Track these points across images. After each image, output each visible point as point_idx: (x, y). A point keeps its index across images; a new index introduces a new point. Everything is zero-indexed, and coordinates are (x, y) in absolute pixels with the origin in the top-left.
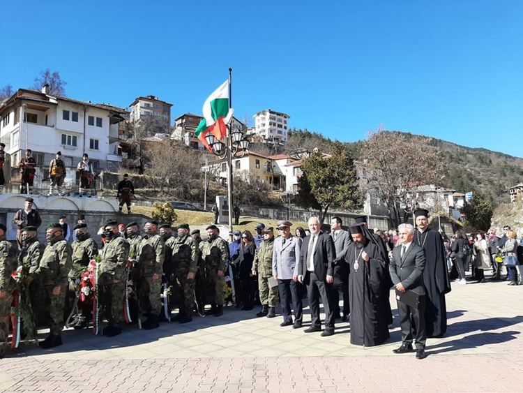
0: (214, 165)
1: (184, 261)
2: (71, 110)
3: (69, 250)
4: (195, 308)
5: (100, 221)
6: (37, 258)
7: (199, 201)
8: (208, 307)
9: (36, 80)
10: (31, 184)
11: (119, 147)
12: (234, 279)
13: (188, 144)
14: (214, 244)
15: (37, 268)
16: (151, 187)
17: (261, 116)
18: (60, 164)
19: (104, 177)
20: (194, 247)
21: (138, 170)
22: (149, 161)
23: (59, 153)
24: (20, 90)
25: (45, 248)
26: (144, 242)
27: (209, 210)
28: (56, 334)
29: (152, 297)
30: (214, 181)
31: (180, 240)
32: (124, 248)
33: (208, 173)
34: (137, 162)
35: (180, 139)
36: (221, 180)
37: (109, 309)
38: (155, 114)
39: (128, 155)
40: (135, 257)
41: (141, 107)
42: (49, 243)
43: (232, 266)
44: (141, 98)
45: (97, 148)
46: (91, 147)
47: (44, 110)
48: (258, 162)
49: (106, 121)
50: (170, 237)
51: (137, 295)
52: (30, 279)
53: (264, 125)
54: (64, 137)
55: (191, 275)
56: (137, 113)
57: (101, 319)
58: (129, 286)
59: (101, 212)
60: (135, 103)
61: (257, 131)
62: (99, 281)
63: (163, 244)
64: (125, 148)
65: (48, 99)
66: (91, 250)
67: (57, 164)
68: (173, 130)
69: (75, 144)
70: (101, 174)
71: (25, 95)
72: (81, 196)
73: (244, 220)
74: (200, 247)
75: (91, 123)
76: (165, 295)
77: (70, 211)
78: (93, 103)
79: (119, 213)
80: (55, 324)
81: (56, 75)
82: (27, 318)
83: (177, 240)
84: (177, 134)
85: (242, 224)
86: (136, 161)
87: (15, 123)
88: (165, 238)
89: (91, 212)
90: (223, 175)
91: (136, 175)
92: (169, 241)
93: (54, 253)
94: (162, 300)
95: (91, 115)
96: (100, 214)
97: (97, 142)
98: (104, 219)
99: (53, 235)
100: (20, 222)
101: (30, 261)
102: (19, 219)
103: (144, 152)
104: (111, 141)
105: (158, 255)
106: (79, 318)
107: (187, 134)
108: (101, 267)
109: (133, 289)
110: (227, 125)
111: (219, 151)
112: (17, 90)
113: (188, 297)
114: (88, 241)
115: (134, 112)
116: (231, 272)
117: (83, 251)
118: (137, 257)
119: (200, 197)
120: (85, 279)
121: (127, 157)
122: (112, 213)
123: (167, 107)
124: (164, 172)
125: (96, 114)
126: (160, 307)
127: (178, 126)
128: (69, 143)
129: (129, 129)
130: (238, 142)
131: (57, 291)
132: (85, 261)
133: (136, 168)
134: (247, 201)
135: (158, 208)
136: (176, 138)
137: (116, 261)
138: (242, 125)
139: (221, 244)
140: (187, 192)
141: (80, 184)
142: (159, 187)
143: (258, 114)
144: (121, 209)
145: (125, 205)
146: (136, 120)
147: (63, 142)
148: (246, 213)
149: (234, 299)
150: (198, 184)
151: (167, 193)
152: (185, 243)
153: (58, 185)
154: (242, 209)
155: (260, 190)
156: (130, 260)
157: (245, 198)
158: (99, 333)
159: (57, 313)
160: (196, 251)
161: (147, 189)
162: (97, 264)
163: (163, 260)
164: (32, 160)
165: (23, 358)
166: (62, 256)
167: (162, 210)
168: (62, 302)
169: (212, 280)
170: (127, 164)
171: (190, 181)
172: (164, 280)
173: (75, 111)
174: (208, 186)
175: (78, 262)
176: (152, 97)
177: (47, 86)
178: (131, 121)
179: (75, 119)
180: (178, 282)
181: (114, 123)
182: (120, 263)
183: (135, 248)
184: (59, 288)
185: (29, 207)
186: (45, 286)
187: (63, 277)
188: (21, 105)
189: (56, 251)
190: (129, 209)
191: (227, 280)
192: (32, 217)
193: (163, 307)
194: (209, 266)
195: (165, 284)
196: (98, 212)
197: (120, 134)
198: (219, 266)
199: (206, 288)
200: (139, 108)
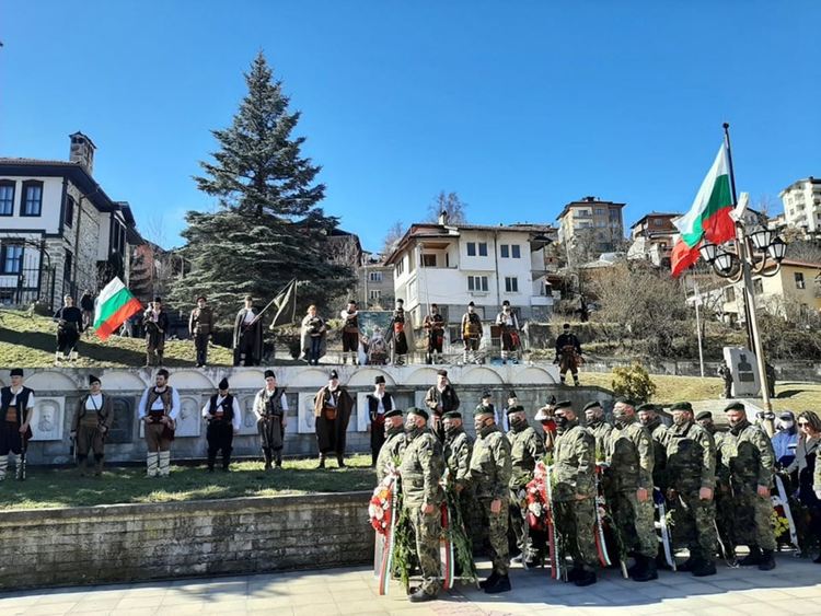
0: (711, 293)
1: (691, 468)
2: (477, 240)
3: (506, 446)
4: (720, 551)
5: (535, 399)
6: (465, 456)
7: (690, 358)
8: (742, 550)
9: (430, 208)
10: (440, 351)
11: (548, 283)
12: (791, 502)
13: (657, 263)
14: (743, 437)
15: (466, 472)
16: (603, 341)
17: (794, 192)
18: (474, 318)
19: (529, 330)
20: (707, 443)
21: (579, 315)
22: (595, 298)
23: (472, 304)
24: (413, 225)
25: (474, 442)
26: (616, 435)
27: (710, 373)
28: (502, 572)
29: (640, 527)
30: (713, 320)
31: (678, 431)
32: (586, 444)
33: (701, 308)
34: (576, 303)
35: (643, 257)
36: (727, 318)
37: (573, 540)
38: (597, 224)
39: (562, 293)
40: (603, 459)
41: (574, 218)
42: (479, 436)
43: (784, 478)
44: (573, 204)
45: (515, 289)
46: (508, 289)
47: (444, 247)
48: (799, 277)
49: (525, 249)
50: (658, 425)
51: (616, 521)
52: (459, 487)
53: (802, 207)
54: (470, 279)
55: (706, 493)
56: (568, 227)
57: (562, 555)
58: (600, 505)
59: (535, 385)
60: (564, 214)
61: (789, 220)
62: (553, 494)
63: (649, 439)
64: (556, 284)
65: (447, 231)
66: (534, 446)
67: (471, 320)
68: (629, 244)
69: (485, 287)
70: (525, 328)
71: (420, 232)
72: (504, 363)
73: (786, 388)
74: (717, 442)
75: (505, 254)
76: (662, 524)
77: (492, 386)
78: (505, 226)
79: (562, 386)
80: (499, 558)
81: (452, 196)
82: (461, 544)
83: (672, 431)
84: (637, 249)
85: (783, 395)
86: (574, 301)
87: (411, 271)
88: (651, 426)
89: (520, 385)
90: (729, 308)
91: (577, 324)
92: (658, 432)
93: (487, 451)
94: (659, 531)
95: (505, 243)
96: (533, 388)
97: (515, 280)
98: (540, 396)
99: (484, 425)
100: (433, 405)
101: (457, 461)
102: (431, 400)
103: (585, 285)
104: (535, 277)
105: (642, 456)
106: (529, 551)
107: (655, 247)
108: (555, 475)
109: (607, 511)
110: (737, 222)
111: (727, 270)
112: (410, 226)
113: (704, 530)
114: (528, 432)
115: (563, 228)
116: (781, 488)
117: (522, 447)
118: (607, 458)
119: (691, 350)
120: (533, 490)
121: (559, 298)
122: (551, 385)
123: (615, 209)
124: (622, 313)
125: (510, 241)
126: (657, 545)
127: (637, 236)
128: (478, 288)
129: (559, 255)
130: (765, 249)
131: (496, 507)
132: (528, 462)
133: (576, 312)
134: (787, 352)
135: (622, 374)
136: (637, 257)
137: (577, 465)
138: (758, 214)
139: (759, 438)
140: (665, 345)
141: (502, 345)
142: (616, 340)
143: (788, 190)
144: (563, 379)
145: (569, 372)
146: (568, 238)
147: (471, 287)
148: (787, 375)
149: (794, 540)
150: (683, 328)
151: (631, 349)
152: (689, 435)
153: (474, 349)
154: (777, 368)
155: (812, 330)
156: (598, 463)
157: (781, 346)
158: (562, 577)
159: (499, 540)
160: (711, 451)
161: (597, 344)
162: (548, 468)
163: (652, 466)
164: (438, 318)
165: (463, 604)
166: (498, 454)
167: (629, 377)
168: (504, 524)
169: (747, 504)
170: (562, 308)
171: (669, 324)
172: (657, 497)
173: (482, 242)
174: (703, 331)
175: (518, 464)
176: (591, 199)
177: (445, 213)
178: (560, 241)
179: (483, 252)
180: (683, 503)
181: (538, 250)
182: (584, 468)
183: (602, 444)
184: (499, 502)
185: (443, 382)
186: (479, 499)
187: (502, 487)
188: (415, 246)
189: (490, 447)
190: (575, 378)
191: (775, 503)
192: (447, 397)
193: (661, 544)
194: (737, 477)
195: (662, 505)
196: (530, 385)
197: (546, 264)
198: (758, 477)
199: (736, 517)
200: (570, 219)
